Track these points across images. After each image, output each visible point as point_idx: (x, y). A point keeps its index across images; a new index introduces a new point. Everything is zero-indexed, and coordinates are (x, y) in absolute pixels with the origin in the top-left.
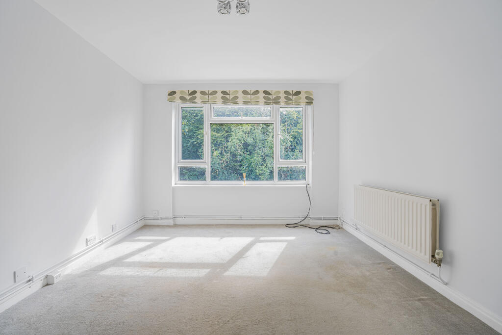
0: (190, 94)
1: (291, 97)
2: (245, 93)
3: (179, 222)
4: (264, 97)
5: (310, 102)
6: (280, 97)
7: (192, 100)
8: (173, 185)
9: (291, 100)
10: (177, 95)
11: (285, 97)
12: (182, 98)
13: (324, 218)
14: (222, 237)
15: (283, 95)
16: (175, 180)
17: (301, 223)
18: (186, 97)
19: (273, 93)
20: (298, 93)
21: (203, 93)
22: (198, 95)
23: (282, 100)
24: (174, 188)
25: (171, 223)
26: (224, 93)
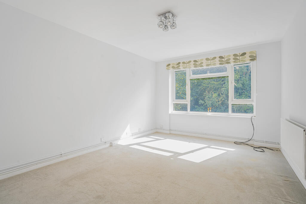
0: (177, 65)
1: (238, 58)
2: (207, 59)
3: (172, 132)
4: (219, 61)
5: (253, 58)
6: (230, 59)
7: (178, 68)
8: (170, 112)
9: (238, 60)
10: (171, 66)
11: (234, 59)
12: (173, 67)
13: (266, 141)
14: (190, 142)
15: (232, 57)
16: (171, 110)
17: (246, 143)
18: (175, 66)
19: (225, 57)
20: (244, 54)
21: (184, 63)
22: (181, 64)
23: (232, 60)
24: (170, 114)
25: (168, 132)
26: (195, 61)
